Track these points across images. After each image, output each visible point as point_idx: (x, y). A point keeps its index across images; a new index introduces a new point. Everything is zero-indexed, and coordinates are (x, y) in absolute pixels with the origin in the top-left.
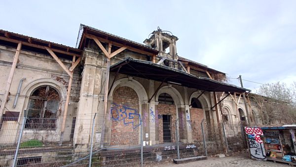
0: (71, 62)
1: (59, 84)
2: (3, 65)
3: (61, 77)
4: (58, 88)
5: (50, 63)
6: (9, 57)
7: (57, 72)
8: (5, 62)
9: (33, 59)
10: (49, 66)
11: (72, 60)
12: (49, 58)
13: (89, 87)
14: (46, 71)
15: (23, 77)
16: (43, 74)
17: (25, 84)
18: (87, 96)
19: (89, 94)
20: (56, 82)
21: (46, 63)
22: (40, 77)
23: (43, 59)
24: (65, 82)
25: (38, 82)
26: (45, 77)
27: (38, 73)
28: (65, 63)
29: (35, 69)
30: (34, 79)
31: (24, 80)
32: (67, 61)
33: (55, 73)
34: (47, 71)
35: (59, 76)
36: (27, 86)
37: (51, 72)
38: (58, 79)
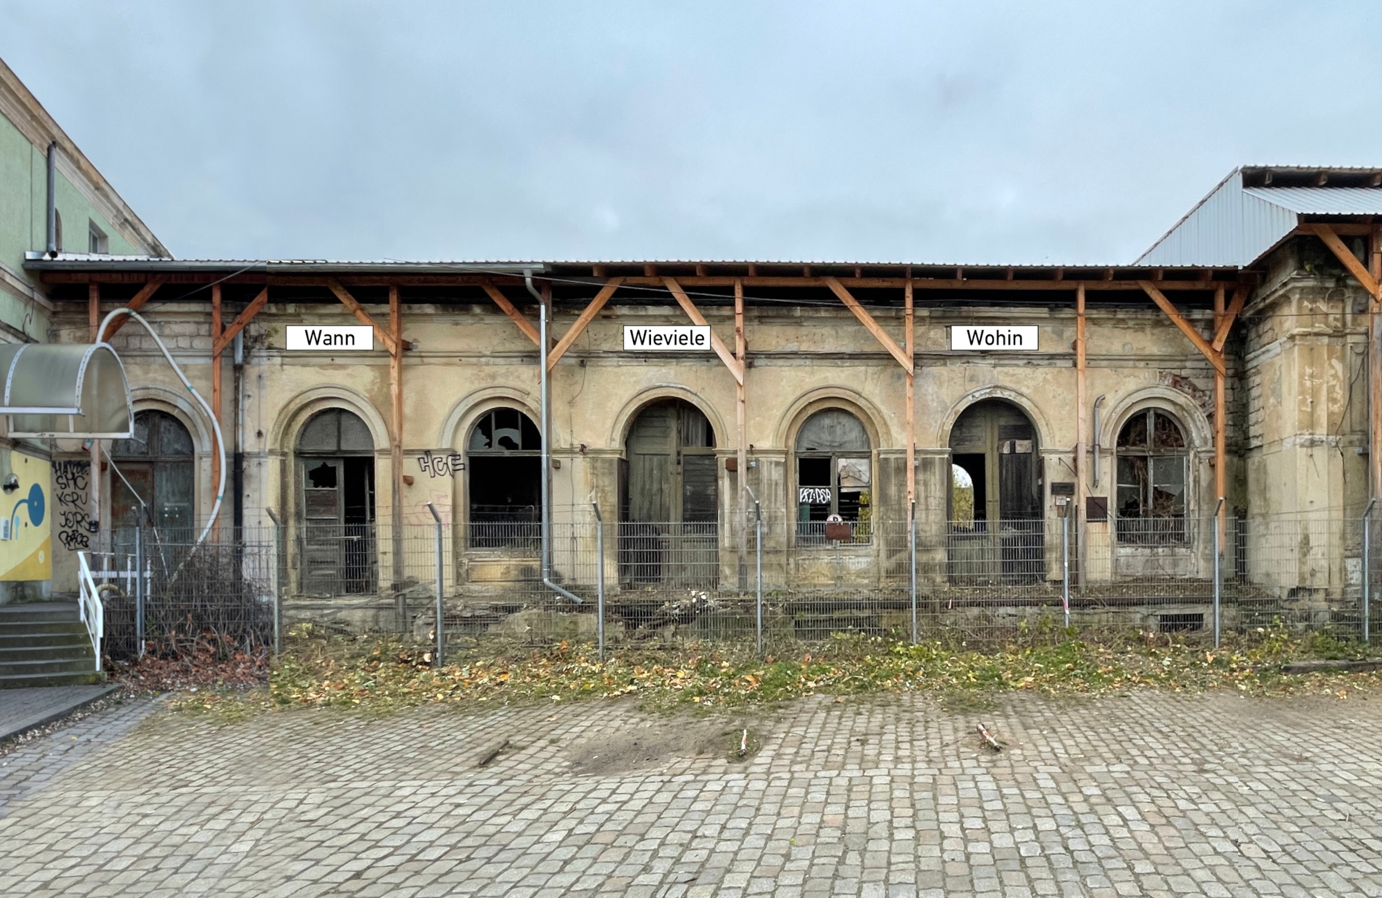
0: (1208, 314)
1: (1182, 398)
2: (1050, 364)
3: (1184, 373)
4: (1179, 413)
5: (1148, 330)
6: (1054, 336)
7: (1171, 358)
8: (1052, 357)
9: (1106, 330)
10: (1148, 342)
11: (1212, 307)
12: (1149, 315)
13: (1312, 414)
14: (1142, 364)
15: (1098, 391)
16: (1137, 372)
17: (1104, 413)
18: (1313, 443)
19: (1317, 437)
20: (1172, 394)
21: (1140, 335)
22: (1131, 384)
23: (1131, 323)
24: (1195, 389)
25: (1129, 401)
26: (1145, 384)
27: (1126, 371)
28: (1192, 322)
29: (1116, 361)
30: (1122, 394)
31: (1099, 402)
32: (1197, 315)
33: (1169, 364)
34: (1147, 359)
35: (1177, 372)
36: (1108, 420)
37: (1155, 364)
38: (1178, 382)
